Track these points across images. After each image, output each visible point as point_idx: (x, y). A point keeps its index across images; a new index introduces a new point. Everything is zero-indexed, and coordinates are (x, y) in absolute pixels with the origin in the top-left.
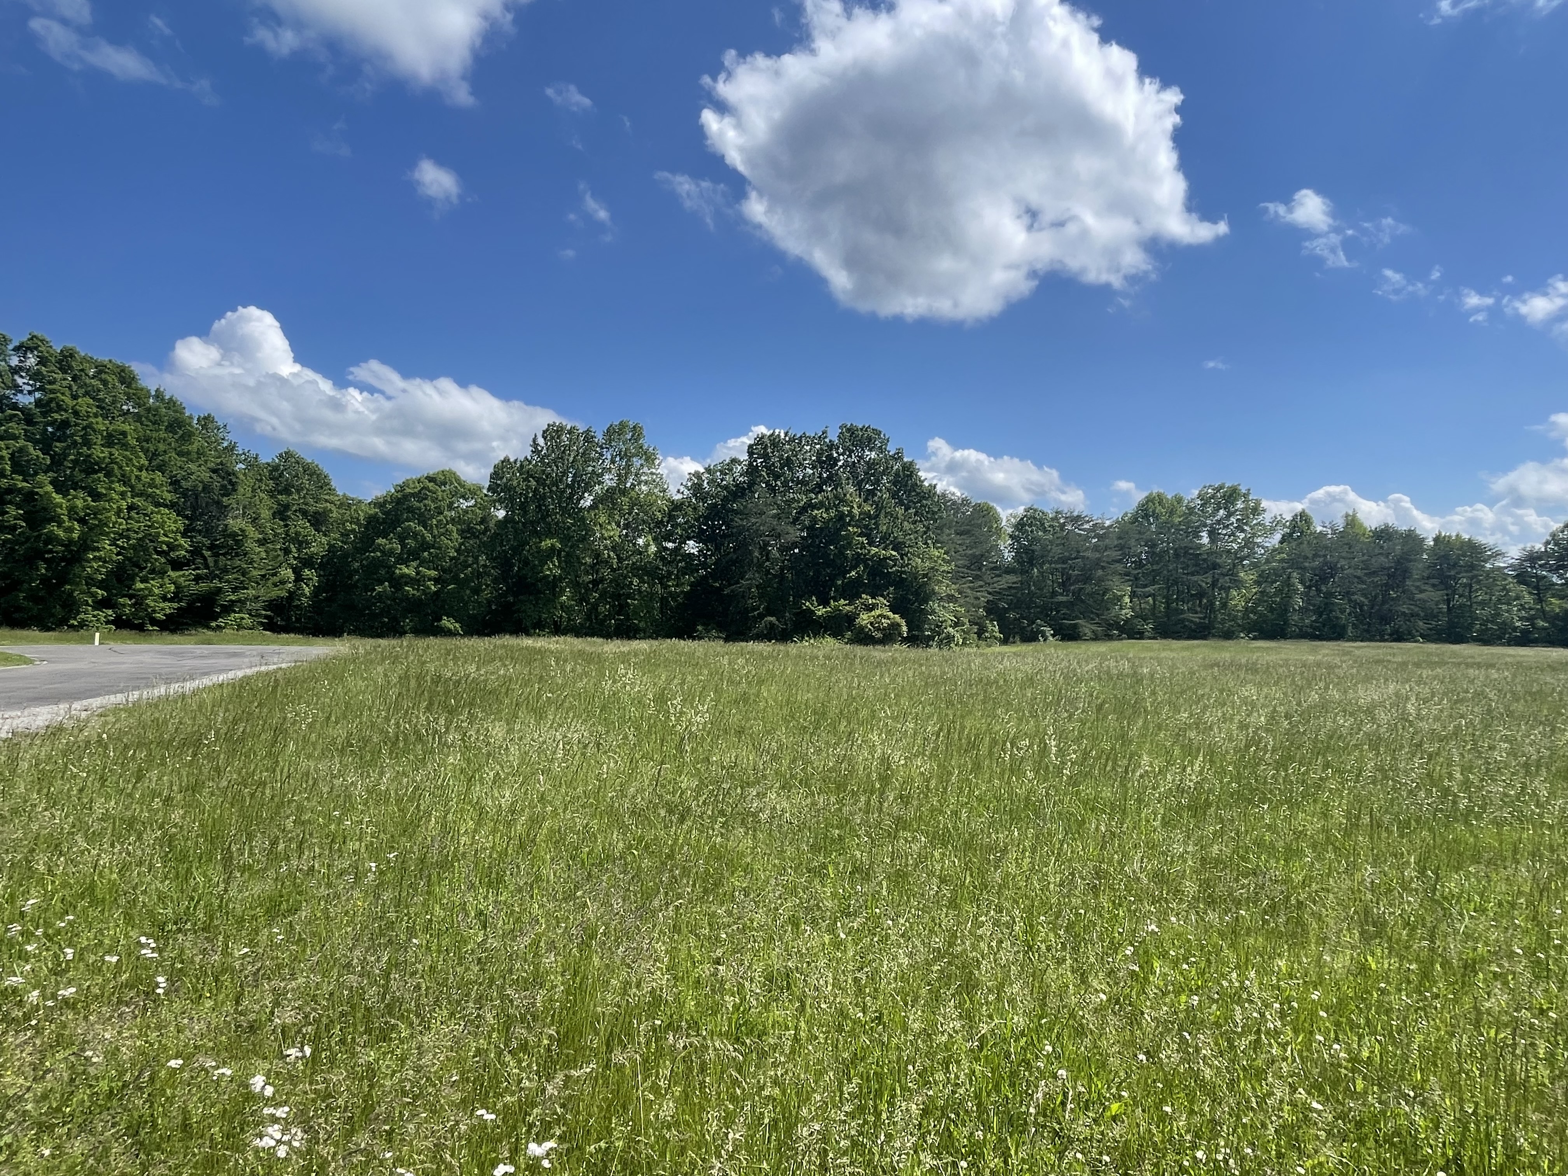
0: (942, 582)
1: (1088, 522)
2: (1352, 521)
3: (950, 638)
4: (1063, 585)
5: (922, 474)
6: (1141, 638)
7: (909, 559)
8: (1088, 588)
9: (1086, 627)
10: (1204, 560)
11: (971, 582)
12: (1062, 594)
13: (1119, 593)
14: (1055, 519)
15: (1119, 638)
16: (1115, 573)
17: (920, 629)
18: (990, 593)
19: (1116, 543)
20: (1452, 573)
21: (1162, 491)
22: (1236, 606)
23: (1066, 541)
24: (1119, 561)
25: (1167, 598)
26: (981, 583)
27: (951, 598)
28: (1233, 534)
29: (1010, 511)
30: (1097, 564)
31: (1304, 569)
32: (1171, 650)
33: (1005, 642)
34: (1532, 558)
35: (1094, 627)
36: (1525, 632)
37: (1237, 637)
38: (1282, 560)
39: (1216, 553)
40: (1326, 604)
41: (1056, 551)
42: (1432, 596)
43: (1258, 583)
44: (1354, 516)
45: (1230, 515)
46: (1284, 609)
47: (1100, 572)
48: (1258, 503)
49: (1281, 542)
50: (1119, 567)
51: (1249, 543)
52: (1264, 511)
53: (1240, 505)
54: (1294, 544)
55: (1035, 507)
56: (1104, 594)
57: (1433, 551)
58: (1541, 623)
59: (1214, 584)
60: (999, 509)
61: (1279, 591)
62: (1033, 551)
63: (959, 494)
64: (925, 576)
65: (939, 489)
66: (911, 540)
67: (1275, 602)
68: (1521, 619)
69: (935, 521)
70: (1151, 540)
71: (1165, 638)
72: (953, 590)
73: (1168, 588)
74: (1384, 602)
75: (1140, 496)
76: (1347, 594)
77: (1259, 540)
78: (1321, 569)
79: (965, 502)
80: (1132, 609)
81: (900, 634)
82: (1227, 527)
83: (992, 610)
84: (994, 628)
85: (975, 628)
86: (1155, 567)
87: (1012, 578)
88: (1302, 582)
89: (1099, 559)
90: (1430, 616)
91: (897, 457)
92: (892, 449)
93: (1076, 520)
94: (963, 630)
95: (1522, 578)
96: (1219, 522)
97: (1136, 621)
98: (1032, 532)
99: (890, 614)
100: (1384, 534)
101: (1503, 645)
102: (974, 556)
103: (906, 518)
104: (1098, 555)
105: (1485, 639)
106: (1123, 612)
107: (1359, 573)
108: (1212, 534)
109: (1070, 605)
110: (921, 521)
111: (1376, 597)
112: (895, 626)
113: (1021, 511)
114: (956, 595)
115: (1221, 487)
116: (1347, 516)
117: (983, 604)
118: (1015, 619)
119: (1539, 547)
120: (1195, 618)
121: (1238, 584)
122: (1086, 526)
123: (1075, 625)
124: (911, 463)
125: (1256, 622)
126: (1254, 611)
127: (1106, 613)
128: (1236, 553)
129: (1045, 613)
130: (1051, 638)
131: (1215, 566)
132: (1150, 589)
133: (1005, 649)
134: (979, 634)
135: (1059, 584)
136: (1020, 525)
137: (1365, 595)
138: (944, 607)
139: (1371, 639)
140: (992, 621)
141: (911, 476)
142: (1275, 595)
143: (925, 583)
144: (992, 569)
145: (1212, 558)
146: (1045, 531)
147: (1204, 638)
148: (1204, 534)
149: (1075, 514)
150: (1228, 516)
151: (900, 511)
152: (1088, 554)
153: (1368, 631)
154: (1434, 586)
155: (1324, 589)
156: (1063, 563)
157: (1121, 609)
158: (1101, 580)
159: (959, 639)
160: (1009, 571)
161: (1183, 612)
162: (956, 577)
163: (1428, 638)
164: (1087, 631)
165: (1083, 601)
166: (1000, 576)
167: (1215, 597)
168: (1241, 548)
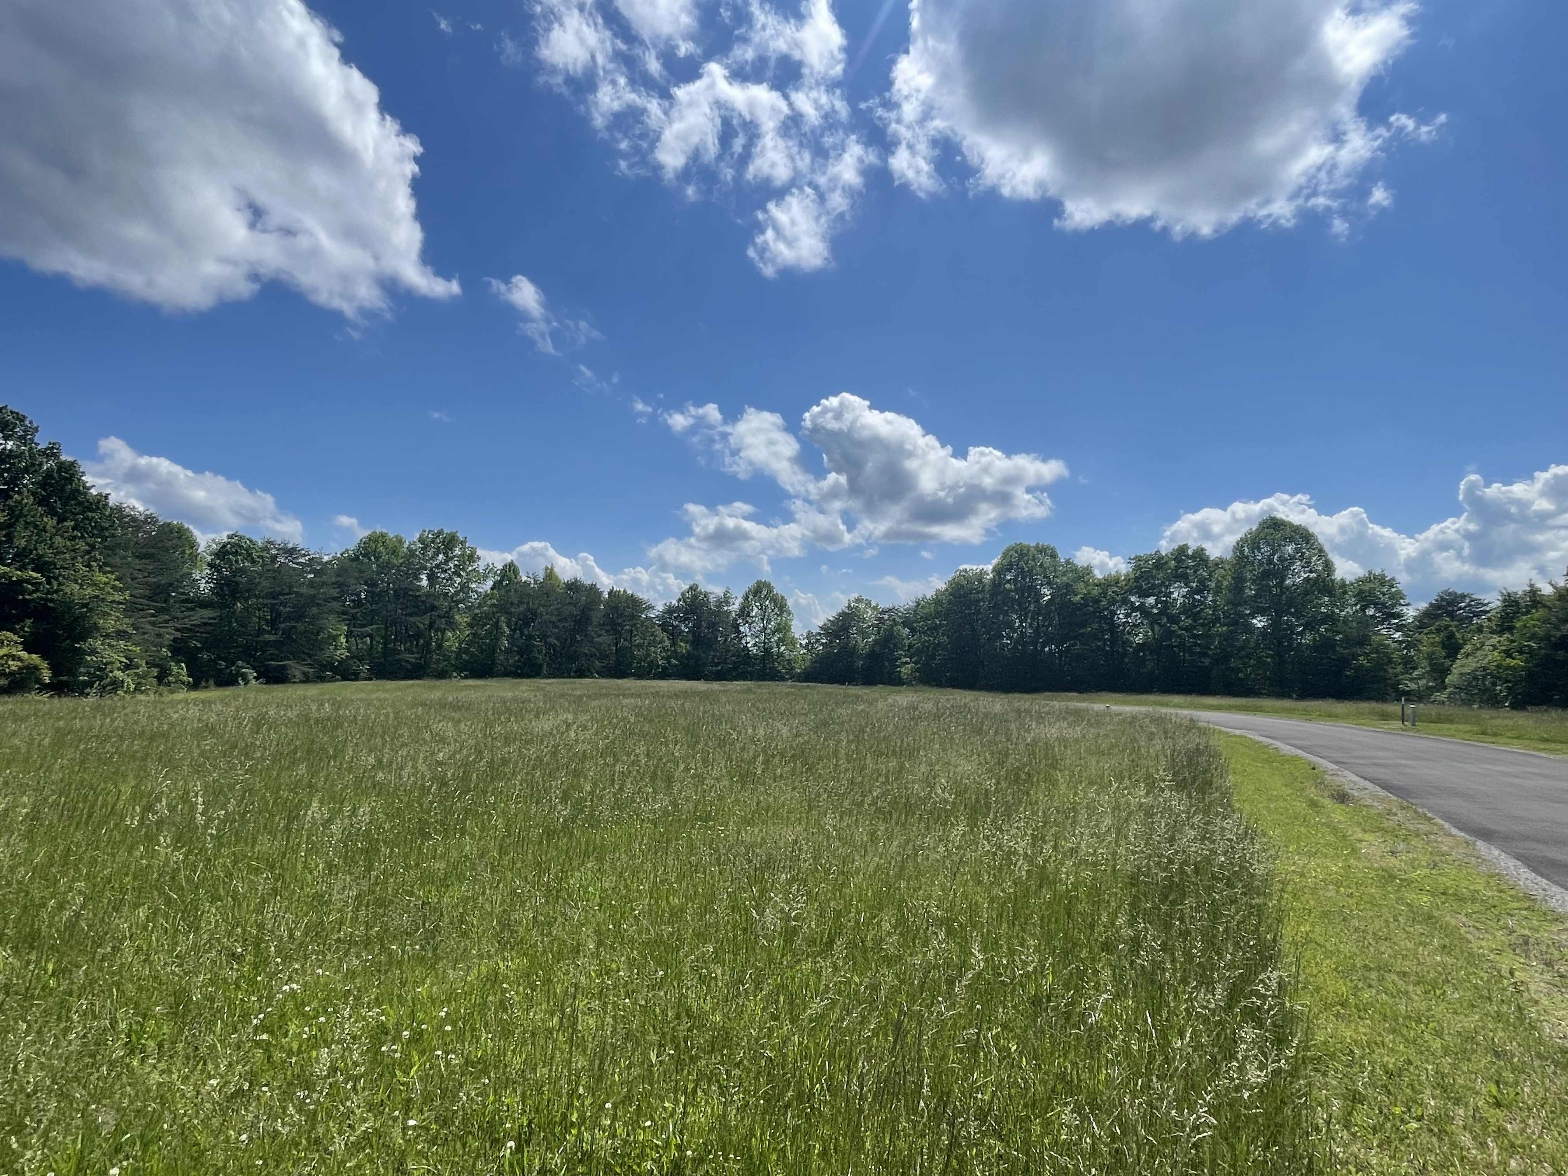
0: (109, 614)
1: (305, 555)
2: (550, 574)
3: (116, 685)
4: (272, 623)
5: (88, 479)
6: (356, 679)
7: (60, 584)
8: (301, 627)
9: (296, 669)
10: (423, 602)
11: (153, 615)
12: (269, 633)
13: (335, 633)
14: (266, 549)
15: (332, 680)
16: (331, 611)
17: (73, 673)
18: (177, 630)
19: (334, 580)
20: (620, 621)
21: (384, 531)
22: (450, 646)
23: (277, 574)
24: (335, 599)
25: (386, 638)
26: (167, 617)
27: (121, 634)
28: (451, 579)
29: (213, 536)
30: (312, 601)
31: (510, 613)
32: (386, 691)
33: (195, 686)
34: (670, 611)
35: (306, 669)
36: (664, 668)
37: (450, 677)
38: (493, 605)
39: (433, 595)
40: (527, 646)
41: (266, 584)
42: (605, 639)
43: (470, 625)
44: (552, 569)
45: (448, 559)
46: (492, 649)
47: (315, 610)
48: (474, 551)
49: (492, 589)
50: (336, 605)
51: (464, 588)
52: (479, 558)
53: (457, 552)
54: (503, 591)
55: (240, 533)
56: (318, 634)
57: (607, 603)
58: (674, 661)
59: (431, 625)
60: (196, 533)
61: (489, 633)
62: (237, 584)
63: (141, 509)
64: (85, 605)
65: (112, 501)
66: (65, 559)
67: (484, 644)
68: (662, 658)
69: (104, 539)
70: (372, 580)
71: (380, 678)
72: (125, 624)
73: (386, 628)
74: (571, 646)
75: (364, 533)
76: (544, 637)
77: (473, 586)
78: (525, 615)
79: (150, 520)
80: (349, 649)
81: (38, 681)
82: (445, 571)
83: (179, 650)
84: (181, 671)
85: (155, 671)
86: (374, 607)
87: (207, 614)
88: (508, 626)
89: (314, 596)
90: (603, 656)
91: (51, 452)
92: (42, 442)
93: (291, 552)
94: (137, 674)
95: (664, 627)
96: (437, 566)
97: (351, 662)
98: (237, 561)
99: (24, 654)
100: (574, 586)
101: (650, 679)
102: (158, 585)
103: (58, 531)
104: (313, 591)
105: (639, 676)
106: (338, 652)
107: (554, 619)
108: (432, 577)
109: (278, 644)
110: (83, 537)
111: (566, 639)
112: (32, 670)
113: (223, 537)
114: (130, 630)
115: (440, 533)
116: (547, 568)
117: (166, 643)
118: (210, 660)
119: (675, 602)
120: (411, 658)
121: (452, 625)
122: (302, 560)
123: (284, 666)
124: (72, 464)
125: (468, 662)
126: (466, 651)
127: (319, 653)
128: (452, 597)
129: (249, 654)
130: (253, 682)
131: (433, 608)
132: (368, 629)
133: (194, 695)
134: (161, 679)
135: (267, 621)
136: (223, 553)
137: (557, 638)
138: (110, 646)
139: (561, 676)
140: (178, 662)
141: (70, 480)
142: (485, 637)
143: (83, 616)
144: (183, 601)
145: (430, 600)
146: (253, 562)
147: (418, 678)
148: (424, 577)
149: (290, 546)
150: (446, 562)
151: (50, 522)
152: (304, 590)
153: (558, 669)
154: (607, 631)
155: (526, 632)
156: (274, 598)
157: (336, 649)
158: (314, 618)
159: (130, 682)
160: (204, 604)
161: (399, 652)
162: (131, 608)
163: (603, 674)
164: (297, 673)
165: (294, 641)
166: (192, 609)
167: (431, 638)
168: (457, 593)
